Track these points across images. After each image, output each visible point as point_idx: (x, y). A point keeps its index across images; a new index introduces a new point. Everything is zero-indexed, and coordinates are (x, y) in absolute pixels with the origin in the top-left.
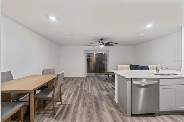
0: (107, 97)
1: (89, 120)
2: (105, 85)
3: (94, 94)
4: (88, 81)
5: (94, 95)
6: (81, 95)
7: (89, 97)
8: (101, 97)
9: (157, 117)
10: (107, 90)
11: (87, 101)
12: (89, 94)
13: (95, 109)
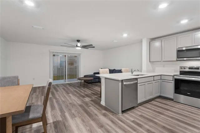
0: (92, 103)
1: (89, 128)
2: (82, 91)
3: (76, 102)
4: (59, 90)
5: (78, 104)
6: (62, 107)
7: (73, 107)
8: (87, 104)
9: (137, 108)
10: (87, 96)
11: (73, 111)
12: (70, 103)
13: (88, 117)
